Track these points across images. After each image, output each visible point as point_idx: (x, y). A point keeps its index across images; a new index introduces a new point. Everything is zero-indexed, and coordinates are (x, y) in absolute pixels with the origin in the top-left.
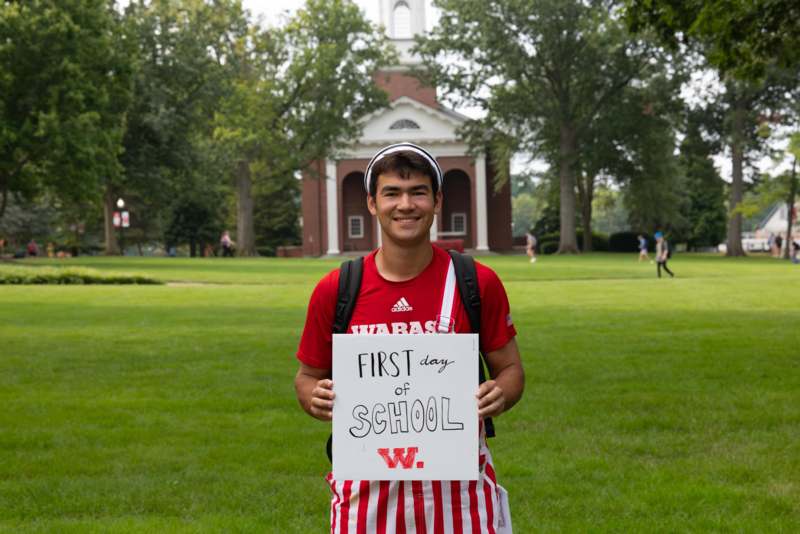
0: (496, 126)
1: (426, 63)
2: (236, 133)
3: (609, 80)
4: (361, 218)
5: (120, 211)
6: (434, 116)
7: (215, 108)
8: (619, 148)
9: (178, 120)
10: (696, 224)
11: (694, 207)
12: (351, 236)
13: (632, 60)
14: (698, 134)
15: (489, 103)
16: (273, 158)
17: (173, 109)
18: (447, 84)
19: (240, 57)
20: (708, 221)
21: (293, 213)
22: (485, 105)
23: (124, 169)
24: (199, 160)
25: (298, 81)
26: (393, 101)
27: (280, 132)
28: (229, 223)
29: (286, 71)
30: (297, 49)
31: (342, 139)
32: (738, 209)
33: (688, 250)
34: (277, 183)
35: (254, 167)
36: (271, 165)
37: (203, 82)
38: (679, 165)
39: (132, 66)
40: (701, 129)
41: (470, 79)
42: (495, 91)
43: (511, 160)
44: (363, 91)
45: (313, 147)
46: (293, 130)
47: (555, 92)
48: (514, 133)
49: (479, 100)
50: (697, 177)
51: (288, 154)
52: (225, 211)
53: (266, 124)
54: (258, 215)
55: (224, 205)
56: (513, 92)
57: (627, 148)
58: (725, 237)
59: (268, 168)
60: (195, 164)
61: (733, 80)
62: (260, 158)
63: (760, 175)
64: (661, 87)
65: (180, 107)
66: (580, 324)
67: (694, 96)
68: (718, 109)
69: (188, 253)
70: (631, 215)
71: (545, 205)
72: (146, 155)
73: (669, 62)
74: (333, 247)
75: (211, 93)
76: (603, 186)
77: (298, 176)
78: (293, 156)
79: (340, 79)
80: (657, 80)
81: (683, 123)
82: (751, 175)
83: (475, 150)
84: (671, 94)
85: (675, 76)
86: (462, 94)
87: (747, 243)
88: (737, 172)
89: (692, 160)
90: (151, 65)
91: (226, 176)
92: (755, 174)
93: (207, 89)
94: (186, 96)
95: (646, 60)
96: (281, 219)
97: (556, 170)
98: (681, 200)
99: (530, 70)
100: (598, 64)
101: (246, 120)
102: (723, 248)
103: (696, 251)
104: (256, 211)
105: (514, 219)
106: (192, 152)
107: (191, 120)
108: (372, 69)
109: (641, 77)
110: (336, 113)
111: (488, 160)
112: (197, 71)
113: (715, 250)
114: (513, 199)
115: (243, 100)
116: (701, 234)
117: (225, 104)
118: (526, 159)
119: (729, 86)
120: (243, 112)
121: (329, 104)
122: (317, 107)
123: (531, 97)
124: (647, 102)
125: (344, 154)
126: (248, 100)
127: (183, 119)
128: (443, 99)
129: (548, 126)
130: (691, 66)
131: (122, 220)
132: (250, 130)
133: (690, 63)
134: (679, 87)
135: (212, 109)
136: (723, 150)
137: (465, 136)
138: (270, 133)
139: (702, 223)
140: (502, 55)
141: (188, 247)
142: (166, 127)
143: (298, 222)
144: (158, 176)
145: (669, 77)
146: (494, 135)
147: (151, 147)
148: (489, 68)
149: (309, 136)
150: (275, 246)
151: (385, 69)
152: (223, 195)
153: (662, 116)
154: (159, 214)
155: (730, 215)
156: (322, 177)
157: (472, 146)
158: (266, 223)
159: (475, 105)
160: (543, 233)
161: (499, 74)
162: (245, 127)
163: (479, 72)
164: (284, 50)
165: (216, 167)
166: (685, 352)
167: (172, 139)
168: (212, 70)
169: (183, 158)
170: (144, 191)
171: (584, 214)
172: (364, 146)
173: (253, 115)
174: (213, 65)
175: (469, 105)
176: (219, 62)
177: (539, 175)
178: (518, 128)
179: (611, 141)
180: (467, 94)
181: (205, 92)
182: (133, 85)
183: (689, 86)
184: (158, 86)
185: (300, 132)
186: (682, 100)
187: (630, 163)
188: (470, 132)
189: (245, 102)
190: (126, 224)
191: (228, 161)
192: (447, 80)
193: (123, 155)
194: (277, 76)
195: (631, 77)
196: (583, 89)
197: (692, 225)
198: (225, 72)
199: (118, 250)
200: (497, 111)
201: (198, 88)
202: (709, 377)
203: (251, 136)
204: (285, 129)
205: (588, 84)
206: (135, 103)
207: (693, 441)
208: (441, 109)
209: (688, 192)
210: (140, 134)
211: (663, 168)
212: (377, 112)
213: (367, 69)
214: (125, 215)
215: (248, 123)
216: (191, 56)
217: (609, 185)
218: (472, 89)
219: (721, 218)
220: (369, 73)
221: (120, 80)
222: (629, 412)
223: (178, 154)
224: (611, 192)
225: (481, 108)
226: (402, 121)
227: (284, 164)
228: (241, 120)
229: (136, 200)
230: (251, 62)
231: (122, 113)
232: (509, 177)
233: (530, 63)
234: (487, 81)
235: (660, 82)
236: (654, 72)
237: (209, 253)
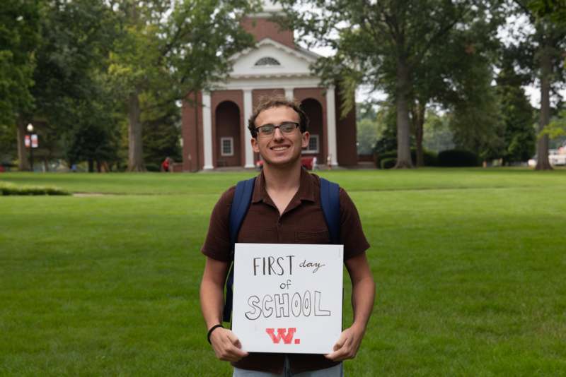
0: (344, 62)
1: (285, 11)
2: (128, 69)
3: (437, 24)
4: (232, 140)
5: (30, 134)
6: (291, 54)
7: (110, 48)
8: (446, 80)
9: (79, 58)
10: (510, 143)
11: (507, 130)
12: (223, 154)
13: (456, 6)
14: (513, 68)
15: (338, 43)
18: (303, 28)
19: (132, 5)
20: (520, 141)
21: (175, 135)
22: (334, 45)
24: (97, 92)
25: (179, 25)
26: (258, 42)
27: (164, 69)
29: (169, 18)
31: (215, 74)
32: (546, 131)
33: (503, 164)
34: (162, 110)
35: (142, 97)
36: (157, 96)
37: (100, 26)
38: (496, 94)
39: (39, 12)
40: (514, 64)
41: (322, 24)
42: (342, 34)
43: (356, 91)
44: (233, 34)
45: (192, 81)
46: (175, 66)
47: (393, 34)
48: (358, 68)
49: (330, 41)
50: (510, 104)
51: (171, 87)
52: (118, 134)
53: (153, 61)
54: (146, 137)
55: (117, 128)
56: (358, 34)
57: (454, 81)
58: (534, 154)
59: (153, 98)
60: (95, 95)
61: (542, 23)
62: (147, 90)
63: (563, 103)
64: (481, 30)
65: (80, 47)
67: (508, 36)
68: (529, 47)
69: (87, 169)
70: (456, 136)
71: (384, 128)
72: (52, 87)
73: (488, 9)
74: (208, 164)
75: (108, 36)
76: (431, 113)
77: (179, 104)
78: (174, 88)
79: (213, 24)
80: (478, 24)
81: (499, 59)
82: (556, 103)
83: (326, 82)
84: (489, 34)
85: (492, 20)
86: (316, 36)
87: (552, 158)
88: (545, 99)
89: (507, 90)
90: (55, 12)
91: (119, 105)
92: (559, 101)
94: (85, 37)
95: (468, 7)
96: (164, 140)
97: (393, 99)
98: (498, 123)
99: (372, 16)
100: (428, 11)
101: (136, 58)
102: (532, 163)
103: (510, 165)
104: (144, 133)
105: (358, 139)
106: (92, 85)
107: (90, 58)
108: (240, 15)
109: (464, 22)
110: (211, 52)
111: (337, 91)
112: (95, 17)
113: (525, 164)
114: (358, 123)
115: (133, 41)
116: (514, 151)
118: (368, 90)
119: (538, 28)
121: (204, 45)
122: (194, 47)
123: (373, 38)
124: (470, 42)
125: (218, 86)
126: (137, 42)
127: (83, 57)
128: (300, 40)
129: (386, 62)
130: (506, 12)
131: (31, 141)
132: (139, 66)
133: (505, 9)
134: (496, 29)
135: (108, 49)
136: (533, 82)
137: (318, 71)
138: (155, 69)
139: (514, 142)
140: (348, 4)
141: (87, 164)
142: (69, 64)
143: (179, 143)
144: (63, 105)
145: (488, 21)
146: (342, 70)
147: (56, 80)
148: (338, 14)
149: (188, 71)
151: (251, 15)
152: (116, 120)
153: (481, 54)
154: (63, 137)
155: (539, 136)
156: (200, 105)
157: (324, 79)
158: (152, 144)
159: (326, 45)
160: (383, 151)
161: (346, 20)
162: (135, 64)
163: (330, 18)
165: (111, 97)
167: (74, 75)
168: (108, 16)
169: (84, 90)
170: (51, 118)
171: (417, 135)
172: (234, 79)
173: (141, 54)
174: (107, 12)
175: (321, 45)
176: (111, 9)
177: (379, 103)
178: (362, 64)
179: (439, 74)
180: (319, 36)
181: (102, 35)
182: (40, 28)
183: (504, 28)
184: (62, 29)
185: (180, 68)
186: (499, 39)
187: (454, 92)
188: (322, 67)
189: (134, 44)
190: (35, 145)
191: (121, 92)
192: (303, 25)
193: (34, 87)
195: (456, 21)
196: (415, 32)
197: (506, 144)
198: (118, 18)
199: (28, 166)
200: (345, 50)
201: (96, 31)
203: (140, 72)
204: (168, 65)
205: (420, 28)
206: (42, 44)
208: (298, 48)
209: (504, 116)
210: (47, 70)
211: (482, 97)
212: (245, 52)
213: (236, 15)
214: (34, 137)
215: (137, 60)
216: (90, 4)
217: (437, 110)
218: (324, 32)
219: (531, 138)
220: (238, 18)
221: (30, 24)
223: (80, 87)
224: (438, 116)
225: (331, 48)
226: (265, 58)
227: (166, 95)
228: (132, 58)
229: (44, 125)
230: (139, 10)
231: (31, 52)
232: (354, 105)
233: (372, 10)
234: (336, 25)
235: (480, 25)
236: (475, 16)
237: (105, 169)
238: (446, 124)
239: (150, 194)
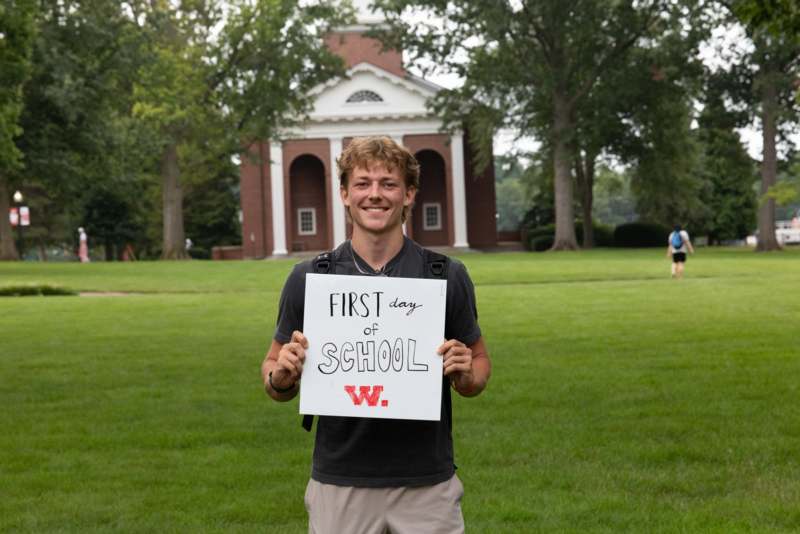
0: (475, 97)
1: (389, 22)
2: (159, 110)
3: (611, 39)
4: (313, 211)
5: (18, 205)
6: (399, 85)
7: (134, 80)
8: (624, 121)
9: (88, 94)
10: (719, 212)
11: (716, 192)
12: (301, 233)
13: (639, 14)
14: (721, 103)
15: (467, 69)
16: (206, 139)
17: (81, 80)
18: (416, 47)
19: (164, 16)
20: (734, 208)
21: (230, 205)
22: (462, 72)
23: (22, 155)
24: (116, 143)
25: (234, 45)
26: (350, 68)
27: (213, 107)
28: (153, 219)
29: (220, 35)
30: (232, 7)
31: (288, 116)
32: (770, 194)
33: (710, 243)
34: (211, 170)
35: (182, 150)
36: (203, 148)
37: (118, 47)
38: (697, 141)
39: (28, 28)
40: (724, 96)
41: (443, 41)
42: (473, 55)
43: (495, 138)
44: (314, 57)
45: (254, 126)
46: (229, 104)
47: (546, 54)
48: (497, 105)
49: (455, 65)
50: (720, 155)
51: (224, 135)
52: (147, 205)
53: (196, 98)
54: (189, 209)
55: (146, 196)
56: (495, 55)
57: (636, 122)
58: (755, 228)
59: (199, 152)
60: (111, 147)
61: (763, 37)
62: (189, 140)
63: (796, 152)
64: (675, 48)
65: (89, 78)
66: (584, 335)
67: (715, 56)
68: (745, 71)
69: (103, 256)
70: (640, 203)
71: (536, 192)
72: (50, 136)
73: (685, 16)
74: (280, 246)
75: (129, 61)
76: (605, 168)
77: (236, 160)
78: (229, 136)
79: (285, 43)
80: (670, 39)
81: (702, 90)
82: (786, 152)
83: (450, 126)
84: (686, 54)
85: (691, 33)
86: (434, 59)
87: (781, 234)
88: (769, 148)
89: (713, 135)
90: (51, 27)
91: (149, 162)
92: (791, 151)
93: (123, 55)
94: (97, 64)
95: (656, 14)
96: (216, 213)
97: (548, 150)
98: (701, 184)
99: (516, 29)
100: (597, 20)
101: (171, 93)
102: (752, 240)
103: (719, 244)
104: (186, 203)
105: (499, 209)
106: (107, 134)
107: (104, 93)
108: (324, 29)
109: (650, 36)
110: (282, 84)
111: (466, 139)
112: (110, 34)
113: (742, 243)
114: (498, 185)
115: (168, 69)
116: (725, 224)
117: (145, 75)
118: (513, 137)
119: (759, 43)
120: (168, 84)
121: (272, 73)
122: (257, 76)
123: (518, 61)
124: (659, 66)
125: (292, 134)
126: (175, 70)
127: (93, 92)
128: (411, 65)
129: (539, 96)
130: (711, 21)
131: (20, 217)
132: (177, 106)
133: (710, 17)
134: (697, 46)
135: (130, 80)
136: (752, 122)
137: (438, 109)
138: (201, 109)
139: (726, 211)
140: (481, 11)
141: (102, 249)
142: (73, 103)
143: (237, 217)
144: (64, 162)
145: (684, 34)
146: (474, 108)
147: (55, 126)
148: (466, 27)
149: (249, 112)
150: (209, 247)
151: (340, 29)
152: (145, 185)
153: (676, 82)
154: (66, 210)
155: (760, 201)
156: (265, 162)
157: (447, 120)
158: (197, 219)
159: (450, 72)
160: (534, 226)
161: (478, 35)
162: (172, 103)
163: (454, 32)
164: (216, 8)
165: (136, 151)
166: (713, 367)
167: (81, 118)
168: (129, 33)
169: (96, 141)
170: (47, 181)
171: (583, 201)
172: (315, 123)
173: (180, 88)
174: (129, 26)
175: (442, 72)
176: (136, 23)
177: (528, 155)
178: (503, 99)
179: (614, 113)
180: (440, 58)
181: (121, 59)
182: (30, 52)
183: (708, 45)
184: (61, 52)
185: (238, 108)
186: (701, 61)
187: (636, 138)
188: (445, 104)
189: (170, 72)
190: (25, 222)
191: (151, 143)
192: (415, 43)
193: (22, 137)
194: (208, 40)
195: (639, 35)
196: (579, 52)
197: (714, 213)
198: (145, 34)
199: (15, 253)
200: (477, 78)
201: (112, 55)
202: (745, 397)
203: (179, 113)
204: (220, 104)
205: (587, 44)
206: (33, 75)
207: (731, 476)
208: (409, 77)
209: (709, 173)
210: (40, 110)
211: (677, 145)
212: (331, 82)
213: (318, 28)
214: (25, 211)
215: (174, 97)
216: (103, 15)
217: (613, 165)
218: (446, 52)
219: (749, 204)
220: (320, 35)
221: (14, 45)
222: (650, 440)
223: (90, 136)
224: (616, 174)
225: (458, 75)
226: (362, 92)
227: (218, 147)
228: (166, 94)
229: (38, 192)
230: (176, 22)
231: (17, 85)
232: (492, 158)
233: (515, 20)
234: (464, 43)
235: (674, 40)
236: (666, 28)
237: (130, 255)
238: (627, 185)
239: (193, 292)
